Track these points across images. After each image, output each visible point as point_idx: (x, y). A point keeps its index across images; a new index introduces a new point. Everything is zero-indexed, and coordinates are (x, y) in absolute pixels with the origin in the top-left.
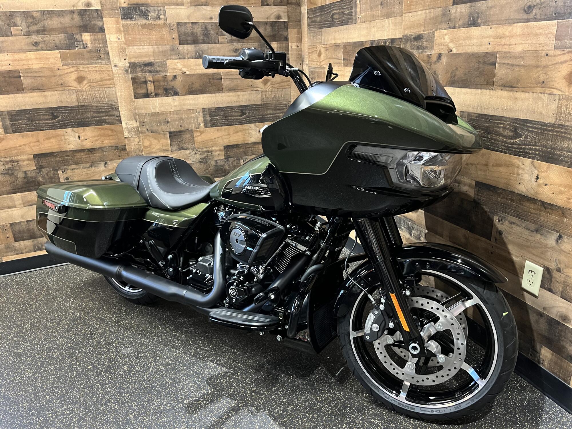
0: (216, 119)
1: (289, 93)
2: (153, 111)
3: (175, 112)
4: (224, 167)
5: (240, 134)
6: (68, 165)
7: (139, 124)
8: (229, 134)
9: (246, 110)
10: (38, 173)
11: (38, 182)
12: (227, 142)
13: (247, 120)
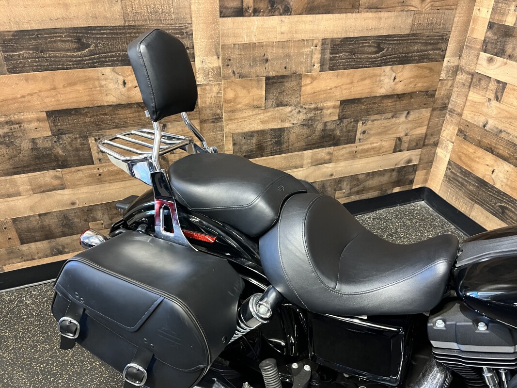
0: (339, 56)
1: (452, 17)
2: (246, 40)
3: (280, 44)
4: (335, 132)
5: (367, 82)
6: (104, 129)
7: (223, 63)
8: (352, 83)
9: (385, 43)
10: (55, 142)
11: (55, 156)
12: (346, 95)
13: (383, 60)
